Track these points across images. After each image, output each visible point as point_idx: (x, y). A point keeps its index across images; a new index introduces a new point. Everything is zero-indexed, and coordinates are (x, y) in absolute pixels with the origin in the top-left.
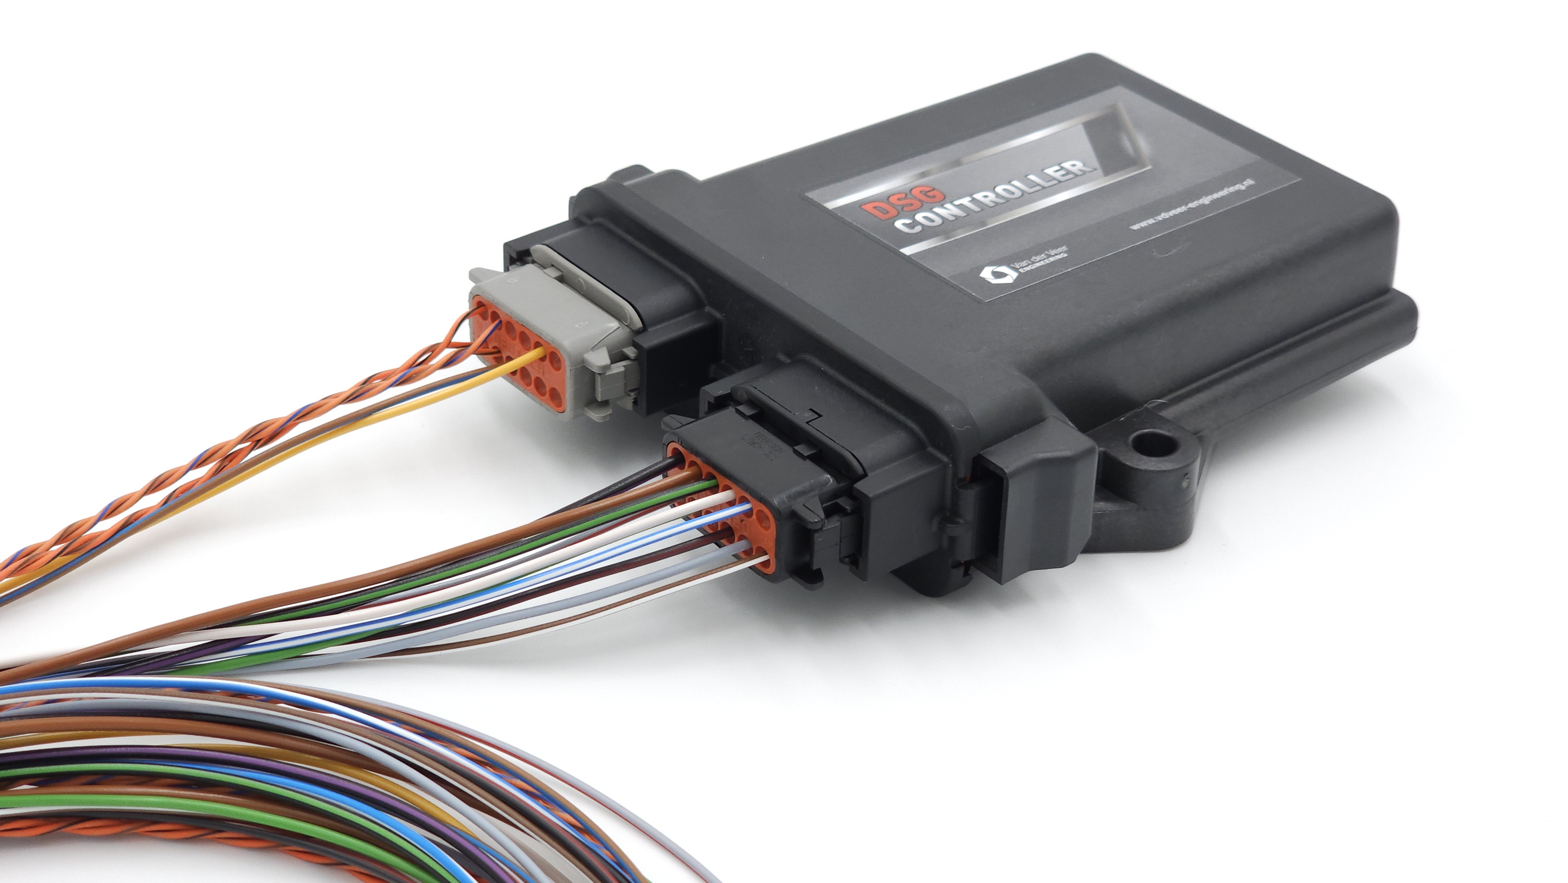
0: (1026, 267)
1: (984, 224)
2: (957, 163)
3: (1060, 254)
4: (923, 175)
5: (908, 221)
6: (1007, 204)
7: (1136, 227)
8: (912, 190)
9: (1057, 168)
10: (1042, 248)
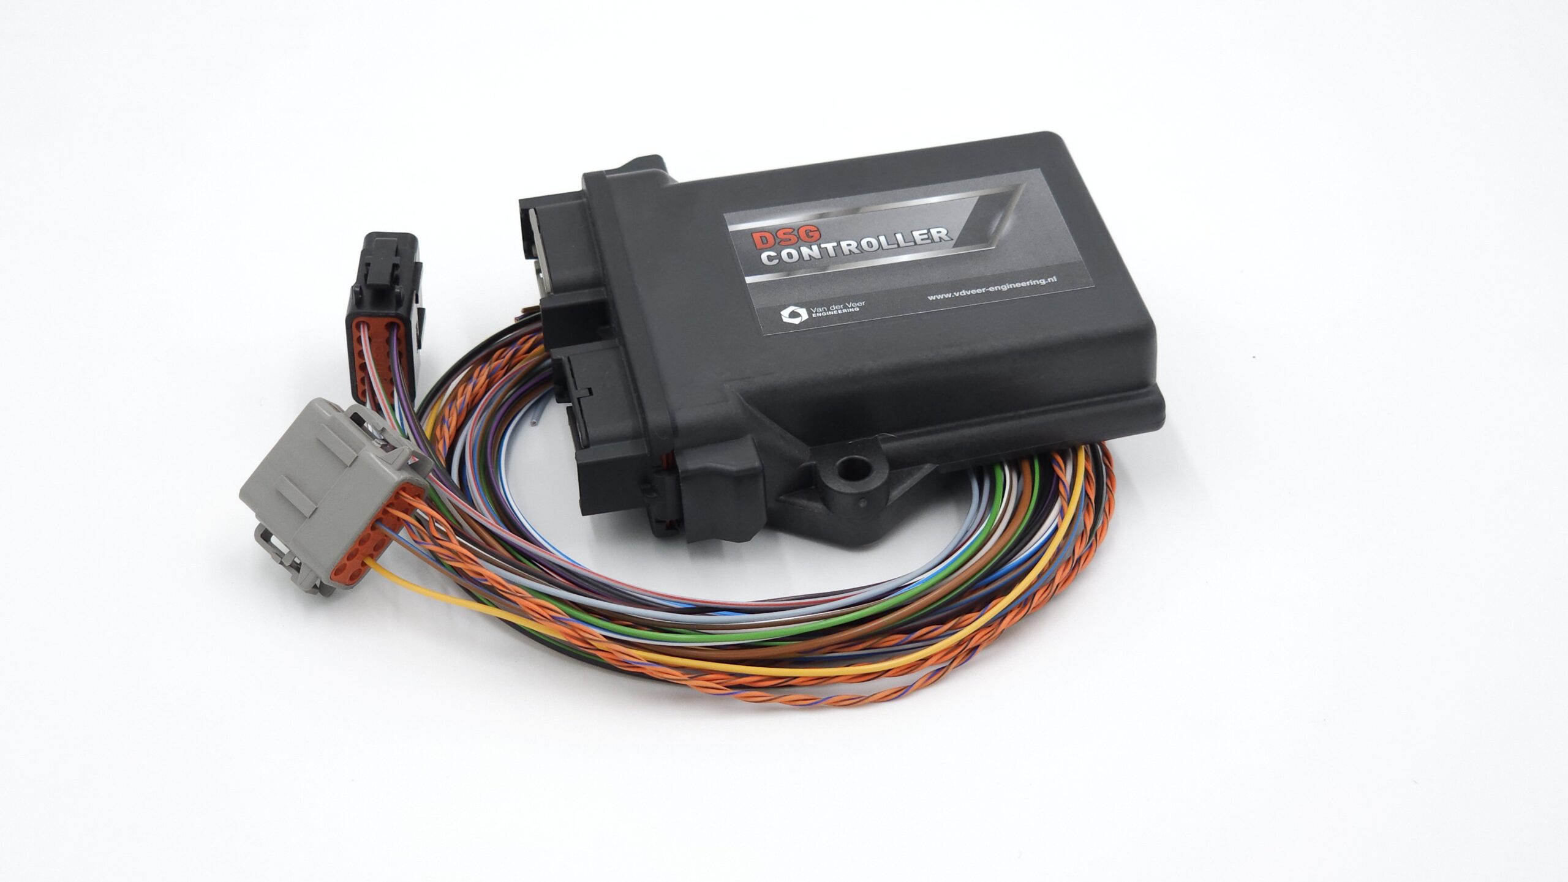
0: (820, 313)
1: (825, 268)
2: (855, 211)
3: (855, 307)
4: (822, 216)
5: (773, 254)
6: (862, 254)
7: (931, 298)
8: (799, 228)
9: (925, 231)
10: (843, 300)
